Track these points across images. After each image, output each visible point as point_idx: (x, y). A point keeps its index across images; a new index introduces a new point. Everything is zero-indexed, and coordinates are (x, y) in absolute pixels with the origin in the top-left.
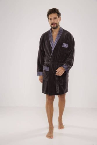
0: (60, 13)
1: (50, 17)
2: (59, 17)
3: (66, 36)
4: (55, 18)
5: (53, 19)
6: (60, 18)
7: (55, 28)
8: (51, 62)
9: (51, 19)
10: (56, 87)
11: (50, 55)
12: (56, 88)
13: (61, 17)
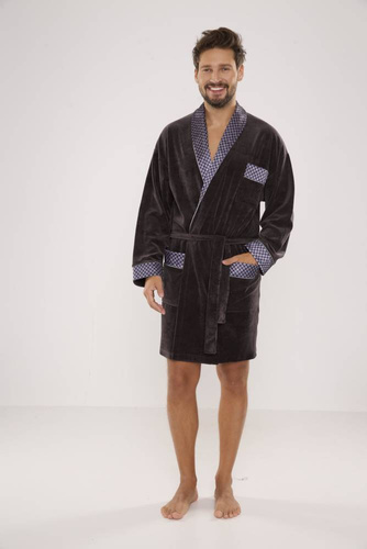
0: (244, 48)
1: (203, 61)
2: (237, 65)
3: (262, 139)
4: (224, 68)
5: (215, 70)
7: (219, 104)
8: (195, 233)
9: (208, 69)
10: (208, 330)
11: (192, 204)
12: (207, 334)
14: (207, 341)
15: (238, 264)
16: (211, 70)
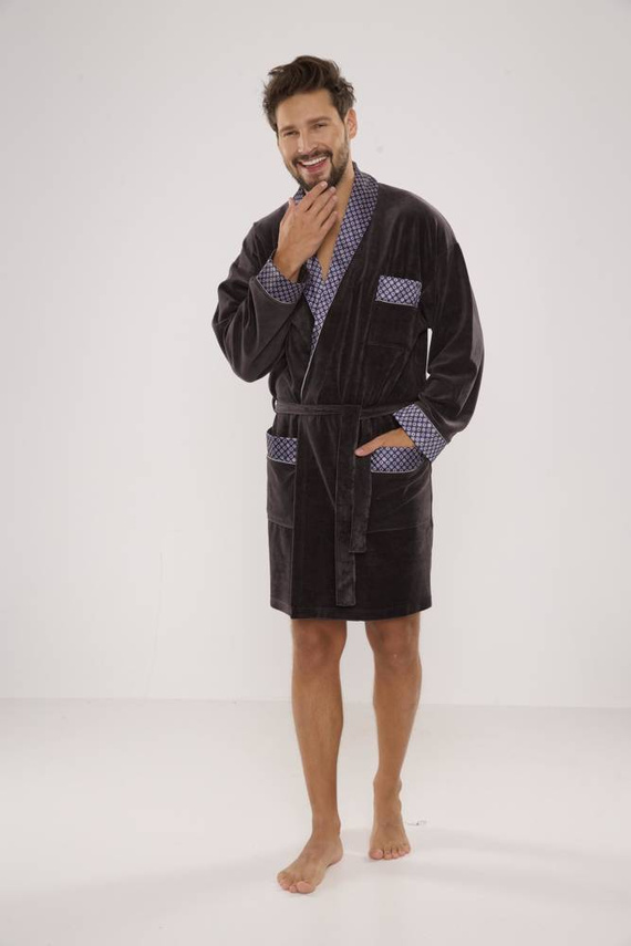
1: (282, 121)
2: (342, 115)
3: (401, 229)
4: (316, 125)
5: (303, 131)
6: (352, 113)
9: (291, 131)
10: (339, 567)
12: (338, 573)
13: (356, 107)
14: (339, 585)
15: (385, 450)
16: (297, 133)
